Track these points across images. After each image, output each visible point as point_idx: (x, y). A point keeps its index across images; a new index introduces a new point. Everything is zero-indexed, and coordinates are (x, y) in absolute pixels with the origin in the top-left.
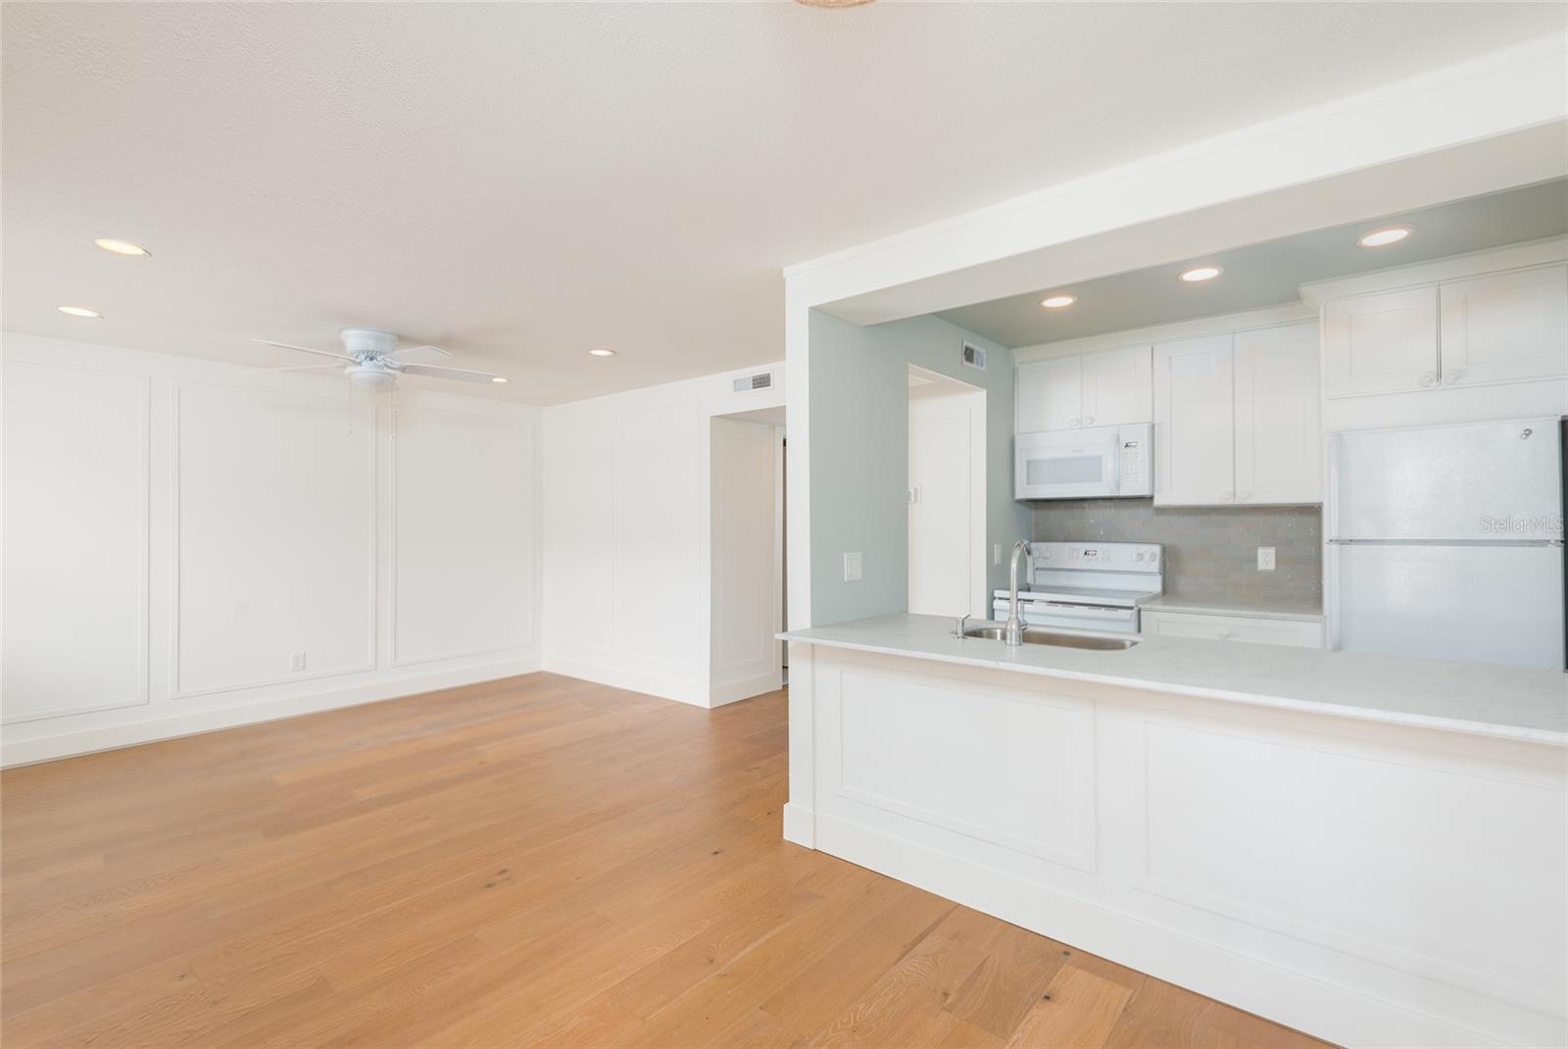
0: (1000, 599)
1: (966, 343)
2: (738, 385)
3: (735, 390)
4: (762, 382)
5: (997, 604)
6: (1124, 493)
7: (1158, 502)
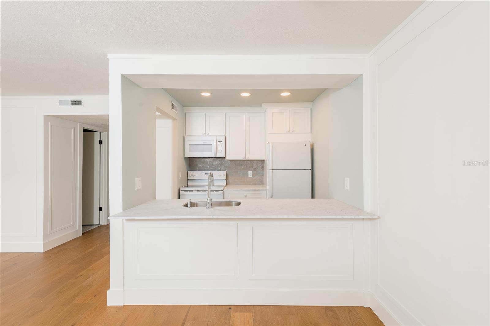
0: (182, 190)
1: (172, 102)
2: (61, 102)
3: (60, 105)
4: (77, 103)
5: (181, 192)
6: (218, 156)
7: (227, 159)
